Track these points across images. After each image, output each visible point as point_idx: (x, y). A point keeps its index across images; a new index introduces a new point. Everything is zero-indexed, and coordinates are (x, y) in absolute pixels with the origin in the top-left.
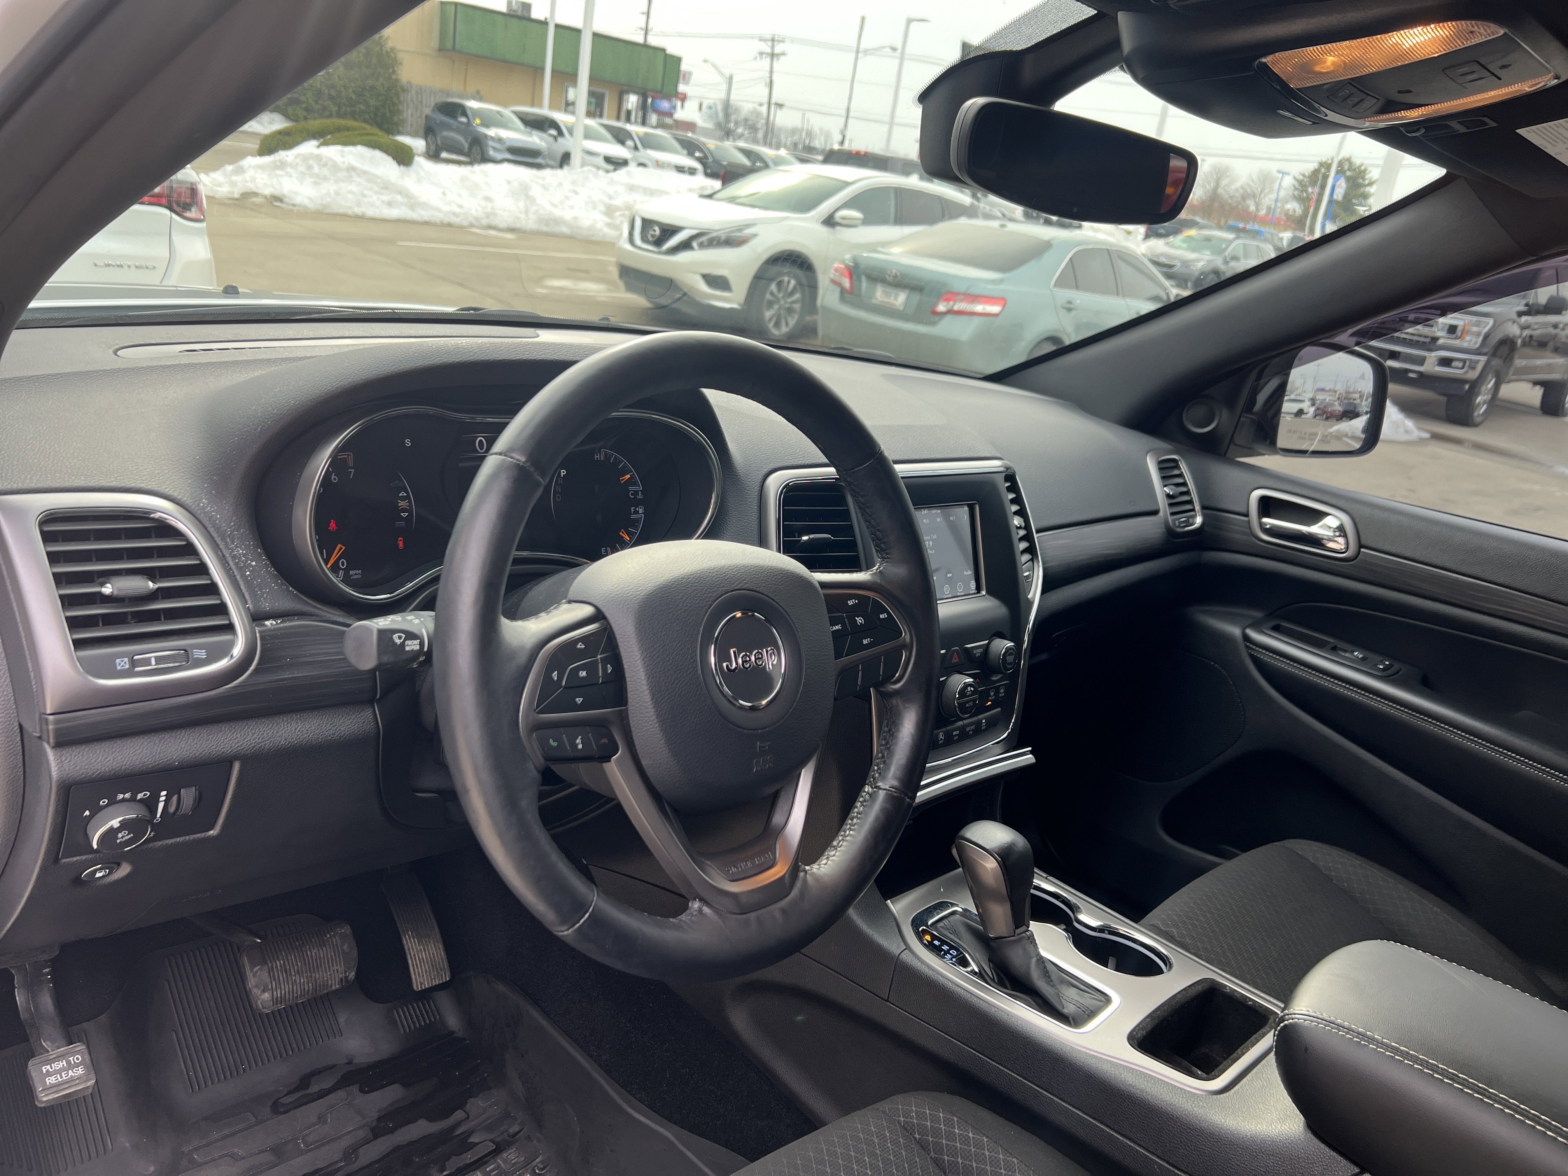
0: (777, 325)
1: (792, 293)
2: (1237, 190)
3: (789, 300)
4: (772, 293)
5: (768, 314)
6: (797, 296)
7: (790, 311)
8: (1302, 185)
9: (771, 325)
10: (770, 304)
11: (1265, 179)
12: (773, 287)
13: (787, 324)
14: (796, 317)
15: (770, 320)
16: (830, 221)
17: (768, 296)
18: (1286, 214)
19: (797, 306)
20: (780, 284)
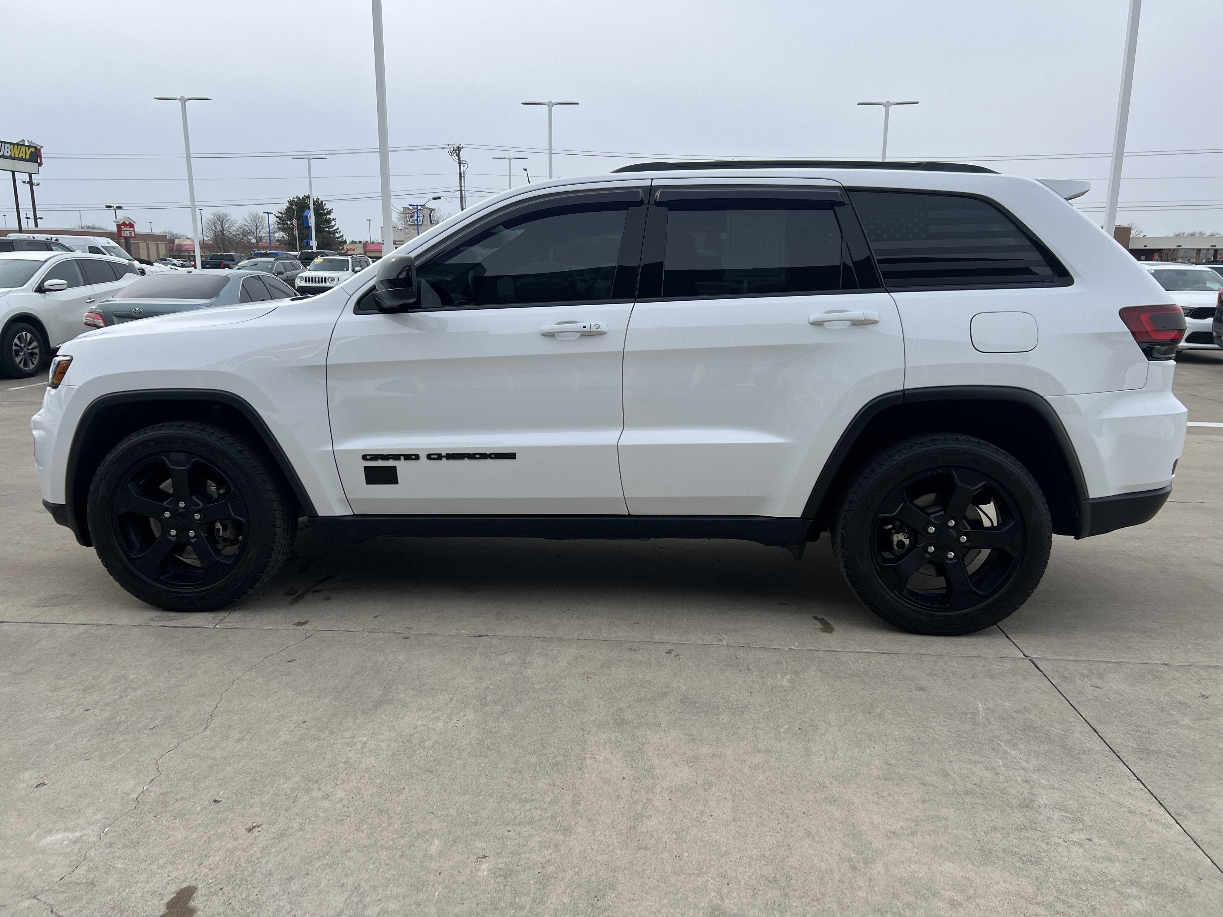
0: (26, 365)
1: (30, 343)
2: (237, 230)
3: (29, 348)
4: (16, 345)
5: (17, 360)
6: (34, 344)
7: (32, 354)
8: (283, 220)
9: (21, 366)
10: (17, 353)
11: (255, 219)
12: (16, 341)
13: (33, 363)
14: (38, 357)
15: (20, 363)
16: (40, 289)
17: (14, 347)
18: (278, 240)
19: (37, 351)
20: (19, 339)
